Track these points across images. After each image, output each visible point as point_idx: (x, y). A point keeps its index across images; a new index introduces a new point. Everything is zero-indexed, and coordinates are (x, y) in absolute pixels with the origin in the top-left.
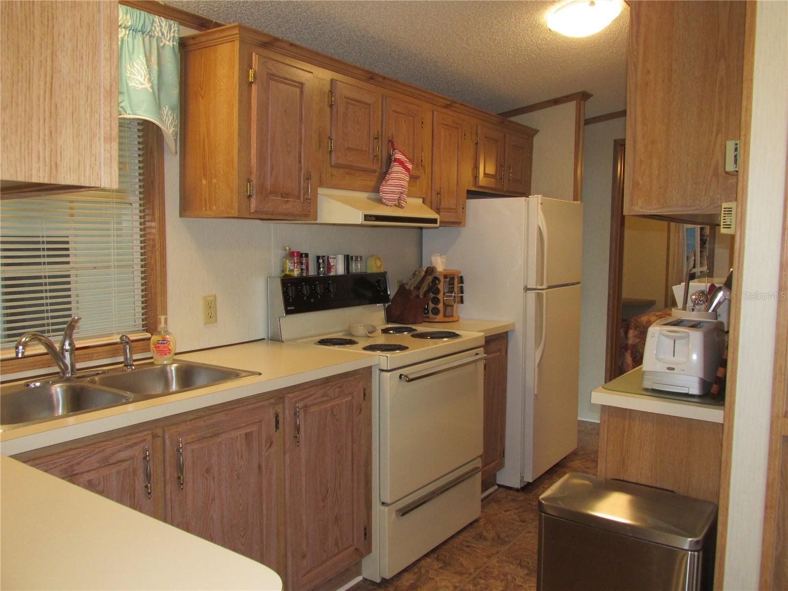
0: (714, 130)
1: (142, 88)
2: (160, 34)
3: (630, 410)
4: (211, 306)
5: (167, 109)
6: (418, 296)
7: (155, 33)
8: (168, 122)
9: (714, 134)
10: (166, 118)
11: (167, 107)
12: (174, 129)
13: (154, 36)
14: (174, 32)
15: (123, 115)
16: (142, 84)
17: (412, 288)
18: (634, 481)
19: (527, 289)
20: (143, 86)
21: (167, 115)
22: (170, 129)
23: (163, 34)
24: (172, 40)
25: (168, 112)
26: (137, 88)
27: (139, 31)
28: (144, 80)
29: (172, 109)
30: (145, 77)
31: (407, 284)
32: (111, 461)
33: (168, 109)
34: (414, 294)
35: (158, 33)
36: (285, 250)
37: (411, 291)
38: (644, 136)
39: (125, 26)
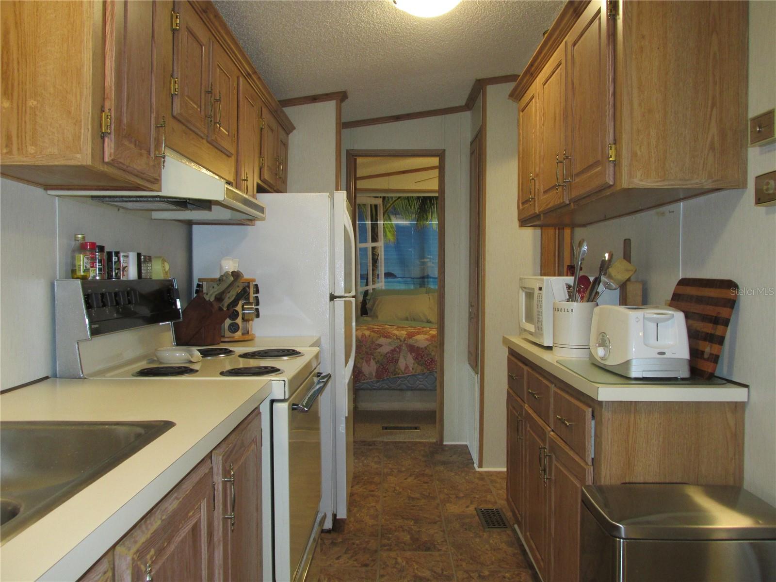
0: (710, 103)
3: (636, 402)
6: (221, 309)
9: (709, 107)
17: (212, 299)
18: (642, 481)
19: (333, 297)
31: (207, 294)
34: (216, 307)
36: (76, 240)
37: (211, 302)
38: (640, 105)
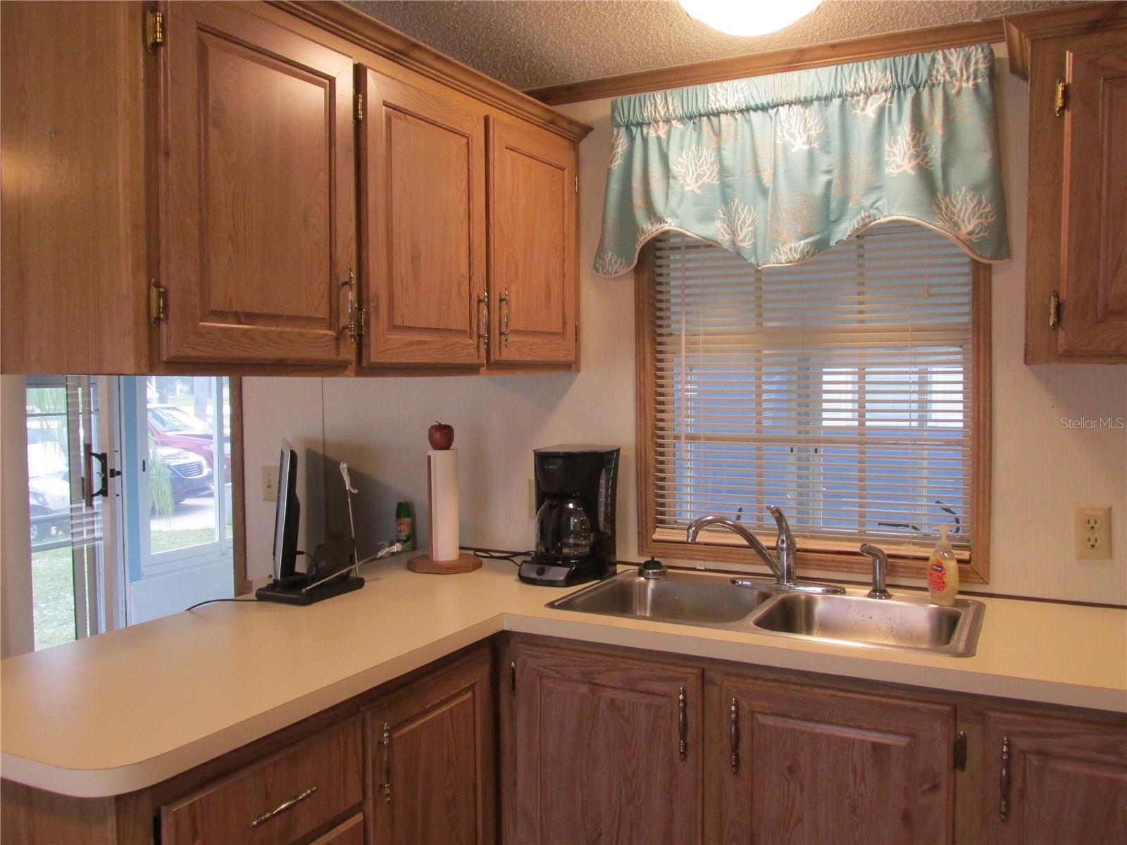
1: (898, 173)
2: (948, 77)
4: (1095, 526)
5: (963, 193)
7: (939, 78)
8: (965, 212)
10: (961, 208)
11: (964, 188)
12: (979, 221)
13: (939, 84)
14: (976, 63)
15: (879, 219)
16: (898, 166)
20: (900, 170)
21: (964, 201)
22: (969, 223)
23: (953, 75)
24: (972, 77)
25: (965, 195)
26: (892, 176)
27: (909, 87)
28: (903, 160)
29: (976, 189)
30: (905, 153)
32: (639, 688)
33: (966, 191)
35: (944, 76)
39: (882, 88)
